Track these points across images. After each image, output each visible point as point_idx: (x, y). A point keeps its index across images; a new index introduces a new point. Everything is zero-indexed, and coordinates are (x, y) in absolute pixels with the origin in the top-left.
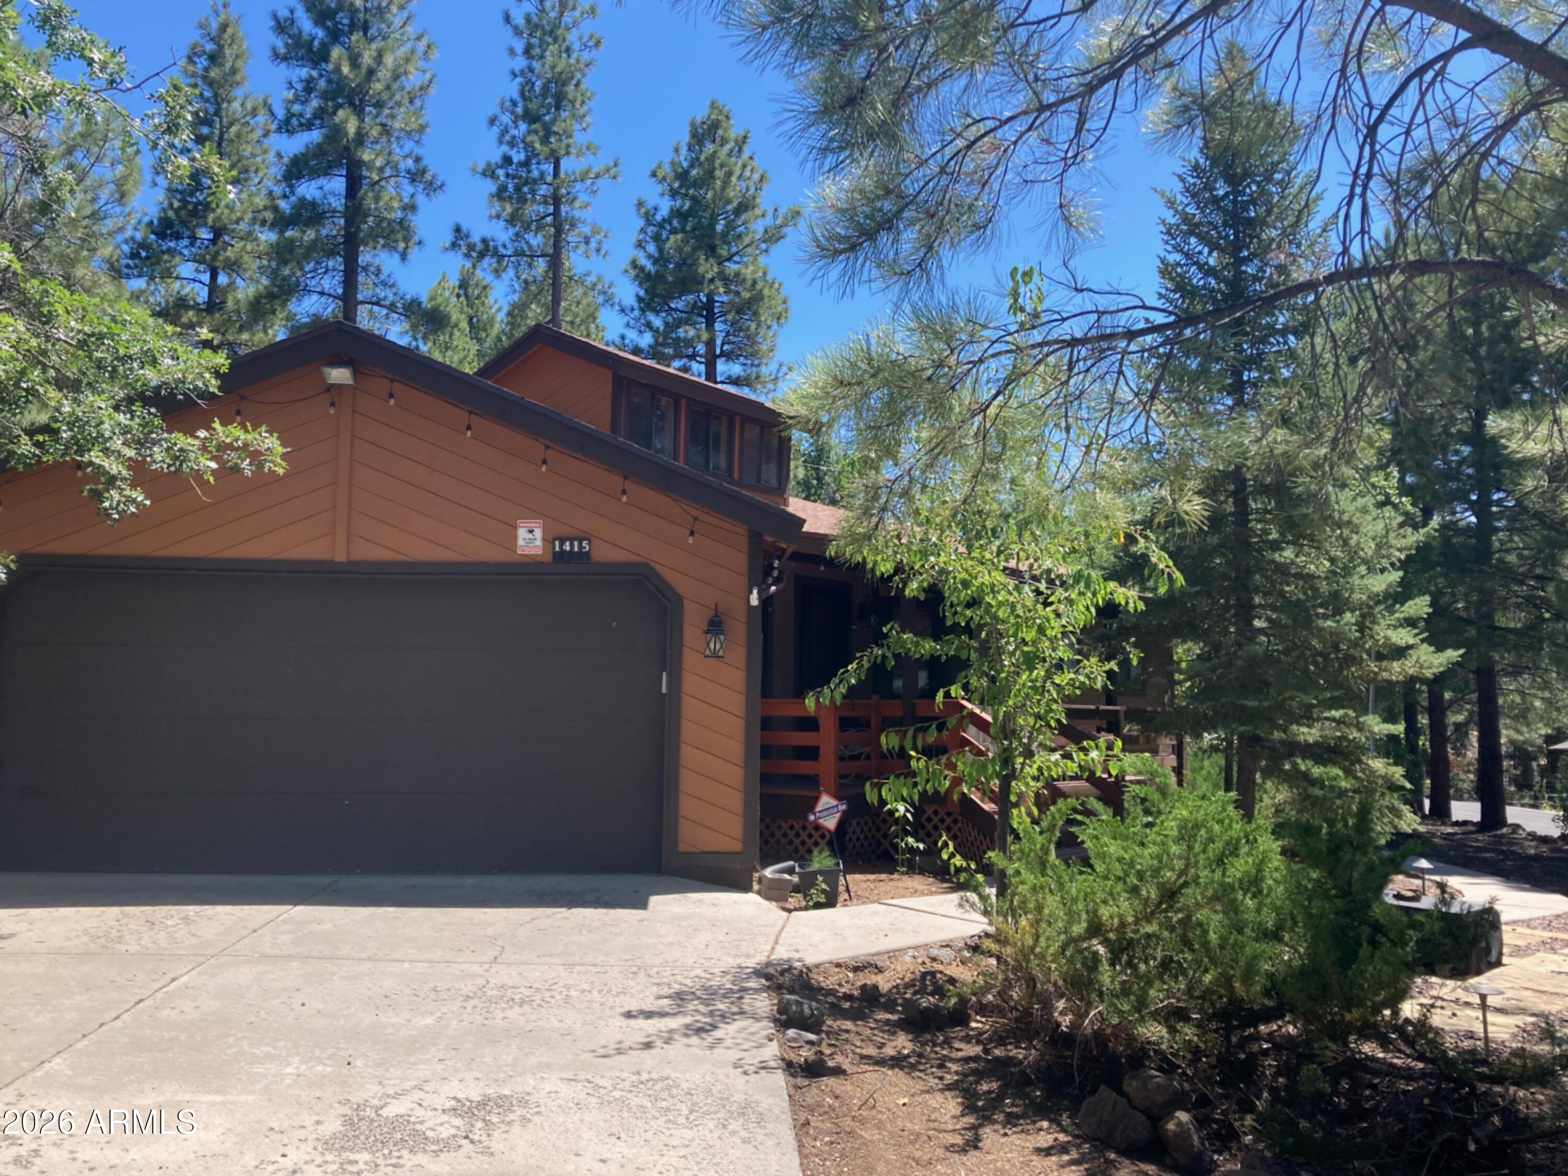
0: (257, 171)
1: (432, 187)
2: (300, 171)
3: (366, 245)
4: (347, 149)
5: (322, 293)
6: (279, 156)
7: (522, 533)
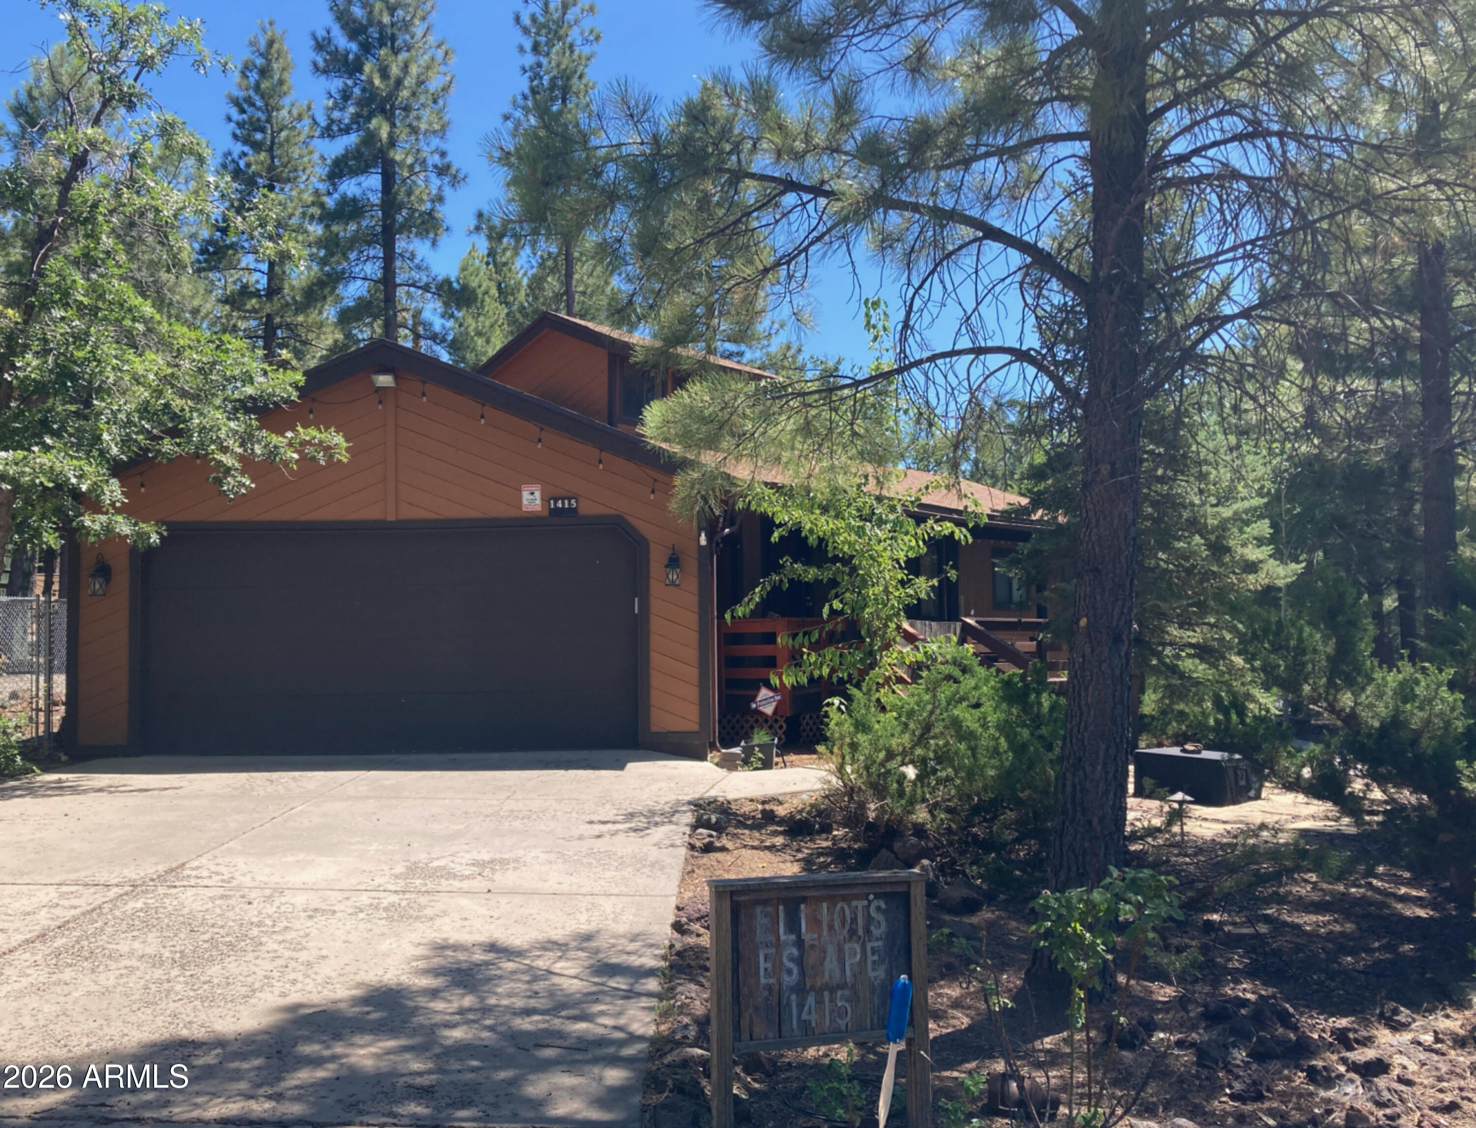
0: (304, 170)
1: (455, 181)
2: (341, 171)
3: (401, 233)
4: (381, 151)
5: (365, 279)
6: (323, 158)
7: (526, 495)
